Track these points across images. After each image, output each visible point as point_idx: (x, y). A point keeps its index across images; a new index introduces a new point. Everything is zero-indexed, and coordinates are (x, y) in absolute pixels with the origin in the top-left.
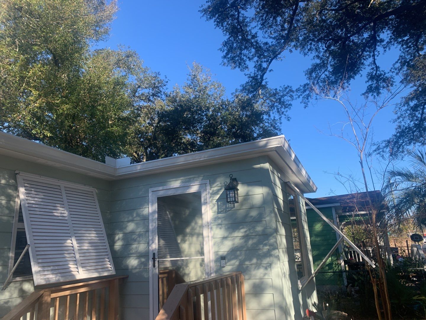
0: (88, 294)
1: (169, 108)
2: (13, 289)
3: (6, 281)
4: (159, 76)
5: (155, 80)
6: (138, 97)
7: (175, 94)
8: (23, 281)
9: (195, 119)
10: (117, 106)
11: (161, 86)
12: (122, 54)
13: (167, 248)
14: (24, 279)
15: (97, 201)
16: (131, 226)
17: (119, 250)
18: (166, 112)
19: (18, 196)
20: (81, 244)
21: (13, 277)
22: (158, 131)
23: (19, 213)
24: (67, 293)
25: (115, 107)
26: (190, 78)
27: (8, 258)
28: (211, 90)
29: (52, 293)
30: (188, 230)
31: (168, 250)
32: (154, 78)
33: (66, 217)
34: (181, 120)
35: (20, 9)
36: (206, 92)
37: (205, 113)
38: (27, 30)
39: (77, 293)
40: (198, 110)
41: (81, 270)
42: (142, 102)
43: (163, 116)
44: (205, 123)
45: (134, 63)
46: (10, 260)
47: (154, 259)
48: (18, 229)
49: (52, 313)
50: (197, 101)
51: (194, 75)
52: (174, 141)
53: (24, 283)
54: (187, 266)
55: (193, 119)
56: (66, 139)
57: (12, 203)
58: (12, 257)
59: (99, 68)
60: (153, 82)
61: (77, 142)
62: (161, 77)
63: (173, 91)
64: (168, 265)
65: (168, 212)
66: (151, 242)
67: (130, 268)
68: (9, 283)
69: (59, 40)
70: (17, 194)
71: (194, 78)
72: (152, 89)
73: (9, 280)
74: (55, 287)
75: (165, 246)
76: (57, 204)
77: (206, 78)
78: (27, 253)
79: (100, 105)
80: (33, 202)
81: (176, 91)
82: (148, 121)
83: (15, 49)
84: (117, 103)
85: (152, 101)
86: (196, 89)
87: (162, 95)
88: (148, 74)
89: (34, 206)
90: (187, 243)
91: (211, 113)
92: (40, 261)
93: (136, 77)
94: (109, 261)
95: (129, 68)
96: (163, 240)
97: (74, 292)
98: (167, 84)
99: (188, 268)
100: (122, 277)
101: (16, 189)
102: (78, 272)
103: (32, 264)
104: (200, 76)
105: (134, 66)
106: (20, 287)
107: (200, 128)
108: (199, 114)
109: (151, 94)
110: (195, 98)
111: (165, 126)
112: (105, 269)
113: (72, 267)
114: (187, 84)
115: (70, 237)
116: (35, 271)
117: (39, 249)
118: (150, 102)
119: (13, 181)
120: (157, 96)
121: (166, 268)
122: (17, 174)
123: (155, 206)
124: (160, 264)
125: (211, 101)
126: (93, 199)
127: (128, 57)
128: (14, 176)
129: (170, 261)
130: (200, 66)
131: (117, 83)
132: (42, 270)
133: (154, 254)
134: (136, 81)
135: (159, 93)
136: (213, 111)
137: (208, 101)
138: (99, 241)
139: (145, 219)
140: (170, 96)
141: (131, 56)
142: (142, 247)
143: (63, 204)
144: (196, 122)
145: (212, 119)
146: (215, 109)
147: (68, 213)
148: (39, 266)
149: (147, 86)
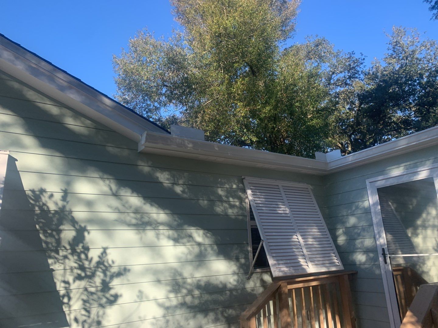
0: (319, 287)
1: (370, 87)
2: (255, 278)
3: (250, 272)
4: (354, 56)
5: (349, 61)
6: (333, 84)
7: (374, 70)
8: (262, 272)
9: (405, 92)
10: (314, 99)
11: (357, 66)
12: (311, 44)
13: (397, 243)
14: (263, 271)
15: (313, 197)
16: (352, 221)
17: (343, 245)
18: (367, 92)
19: (247, 197)
20: (306, 239)
21: (254, 269)
22: (361, 115)
23: (250, 212)
24: (301, 285)
25: (313, 100)
26: (391, 47)
27: (248, 251)
28: (421, 52)
29: (288, 285)
30: (419, 222)
31: (398, 245)
32: (349, 60)
33: (288, 214)
34: (387, 97)
35: (220, 35)
36: (415, 57)
37: (418, 81)
38: (228, 52)
39: (309, 287)
40: (408, 80)
41: (310, 264)
42: (339, 88)
43: (363, 97)
44: (419, 94)
45: (325, 50)
46: (250, 254)
47: (384, 255)
48: (251, 226)
49: (290, 303)
50: (405, 70)
51: (396, 42)
52: (381, 122)
53: (263, 274)
54: (424, 263)
55: (402, 93)
56: (271, 140)
57: (243, 203)
58: (250, 250)
59: (291, 66)
60: (347, 64)
61: (281, 142)
62: (357, 56)
63: (372, 67)
64: (401, 261)
65: (390, 203)
66: (377, 236)
67: (358, 263)
68: (252, 274)
69: (253, 52)
70: (246, 195)
71: (396, 45)
72: (348, 71)
73: (251, 271)
74: (290, 279)
75: (393, 240)
76: (278, 203)
77: (412, 40)
78: (262, 247)
79: (297, 102)
80: (259, 202)
81: (375, 65)
82: (348, 107)
83: (221, 71)
84: (313, 96)
85: (349, 85)
86: (400, 56)
87: (360, 75)
88: (340, 57)
89: (260, 205)
90: (420, 237)
91: (425, 80)
92: (274, 255)
93: (329, 64)
94: (335, 256)
95: (320, 57)
96: (391, 234)
97: (306, 285)
98: (364, 61)
99: (425, 266)
100: (351, 272)
101: (244, 192)
102: (308, 266)
103: (268, 257)
104: (403, 41)
105: (324, 53)
106: (260, 278)
107: (414, 101)
108: (410, 85)
109: (348, 77)
110: (401, 67)
111: (368, 107)
112: (332, 264)
113: (302, 261)
114: (388, 54)
115: (295, 232)
116: (272, 264)
117: (271, 244)
118: (347, 86)
119: (241, 185)
120: (354, 77)
121: (399, 265)
122: (243, 179)
123: (376, 198)
124: (391, 260)
125: (424, 66)
126: (309, 195)
127: (317, 46)
128: (242, 181)
129: (402, 257)
130: (402, 29)
131: (311, 76)
132: (276, 263)
133: (383, 250)
134: (330, 68)
135: (356, 73)
136: (428, 77)
137: (420, 67)
138: (322, 236)
139: (367, 211)
140: (369, 73)
141: (320, 44)
142: (368, 242)
143: (284, 202)
144: (407, 94)
145: (428, 86)
146: (430, 73)
147: (290, 210)
148: (274, 260)
149: (342, 70)
